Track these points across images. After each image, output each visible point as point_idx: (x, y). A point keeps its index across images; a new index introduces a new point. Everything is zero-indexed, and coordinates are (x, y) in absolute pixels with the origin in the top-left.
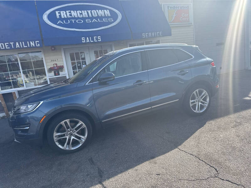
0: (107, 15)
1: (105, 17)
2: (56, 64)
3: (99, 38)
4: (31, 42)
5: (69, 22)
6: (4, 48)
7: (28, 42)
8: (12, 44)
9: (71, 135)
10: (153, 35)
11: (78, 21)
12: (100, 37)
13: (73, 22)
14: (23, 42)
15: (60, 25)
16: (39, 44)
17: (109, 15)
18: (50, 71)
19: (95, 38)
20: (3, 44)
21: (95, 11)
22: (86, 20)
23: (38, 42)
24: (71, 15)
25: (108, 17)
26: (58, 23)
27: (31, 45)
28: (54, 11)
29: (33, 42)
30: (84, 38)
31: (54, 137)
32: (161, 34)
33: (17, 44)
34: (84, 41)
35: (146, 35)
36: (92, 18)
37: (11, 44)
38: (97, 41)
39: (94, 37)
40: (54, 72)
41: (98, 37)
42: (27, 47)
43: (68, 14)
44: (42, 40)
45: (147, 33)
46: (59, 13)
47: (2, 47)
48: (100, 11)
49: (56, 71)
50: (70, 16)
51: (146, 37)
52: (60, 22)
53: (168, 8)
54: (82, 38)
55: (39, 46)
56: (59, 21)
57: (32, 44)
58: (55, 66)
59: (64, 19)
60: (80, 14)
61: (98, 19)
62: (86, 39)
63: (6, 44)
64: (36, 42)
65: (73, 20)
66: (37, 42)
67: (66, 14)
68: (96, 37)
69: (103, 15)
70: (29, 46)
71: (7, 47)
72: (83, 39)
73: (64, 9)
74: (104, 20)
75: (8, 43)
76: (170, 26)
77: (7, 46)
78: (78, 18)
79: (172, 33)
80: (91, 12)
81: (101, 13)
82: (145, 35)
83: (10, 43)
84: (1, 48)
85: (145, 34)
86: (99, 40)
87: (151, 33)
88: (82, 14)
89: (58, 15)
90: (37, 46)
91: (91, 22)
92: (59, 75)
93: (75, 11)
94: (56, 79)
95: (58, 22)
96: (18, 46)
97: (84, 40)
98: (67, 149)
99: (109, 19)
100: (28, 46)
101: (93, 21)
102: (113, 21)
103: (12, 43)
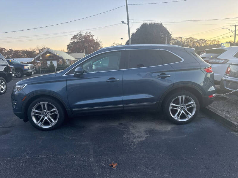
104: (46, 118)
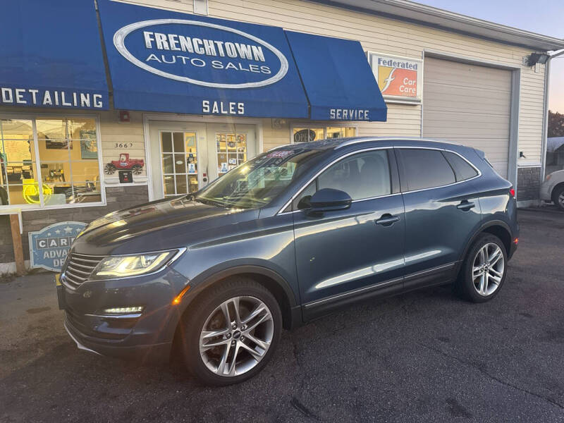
0: (257, 59)
1: (254, 61)
2: (127, 155)
3: (241, 106)
4: (82, 95)
5: (174, 61)
6: (11, 101)
7: (75, 94)
8: (34, 95)
9: (237, 337)
10: (351, 115)
11: (194, 61)
12: (243, 104)
13: (184, 62)
14: (63, 93)
15: (152, 63)
16: (100, 103)
17: (263, 59)
18: (110, 170)
19: (233, 106)
20: (10, 91)
21: (232, 45)
22: (213, 62)
23: (100, 96)
24: (178, 45)
25: (260, 63)
26: (148, 60)
27: (83, 103)
28: (141, 31)
29: (88, 95)
30: (208, 102)
31: (201, 341)
32: (366, 115)
33: (47, 95)
34: (206, 109)
35: (338, 114)
36: (226, 59)
37: (32, 93)
38: (235, 113)
39: (231, 104)
40: (119, 172)
41: (239, 104)
42: (70, 104)
43: (173, 42)
44: (111, 94)
45: (340, 110)
46: (151, 36)
47: (8, 98)
48: (243, 46)
49: (125, 172)
50: (177, 47)
51: (338, 118)
52: (153, 57)
53: (379, 63)
54: (204, 102)
55: (101, 106)
56: (152, 55)
57: (85, 100)
58: (125, 158)
59: (164, 51)
60: (200, 46)
61: (240, 64)
62: (211, 106)
63: (17, 91)
64: (95, 96)
65: (183, 58)
66: (97, 98)
67: (168, 41)
68: (234, 104)
69: (250, 57)
70: (76, 104)
71: (21, 99)
72: (206, 104)
73: (165, 29)
74: (251, 68)
75: (24, 91)
76: (385, 101)
77: (22, 96)
78: (195, 55)
79: (388, 116)
80: (224, 46)
81: (244, 50)
82: (336, 113)
83: (30, 91)
84: (5, 101)
85: (336, 111)
86: (241, 110)
87: (347, 111)
88: (202, 46)
89: (148, 40)
90: (96, 106)
91: (222, 67)
92: (131, 181)
93: (189, 39)
94: (122, 190)
95: (150, 58)
96: (47, 100)
97: (208, 106)
98: (226, 372)
99: (262, 68)
100: (73, 103)
101: (228, 66)
102: (270, 72)
103: (34, 92)
104: (240, 344)
